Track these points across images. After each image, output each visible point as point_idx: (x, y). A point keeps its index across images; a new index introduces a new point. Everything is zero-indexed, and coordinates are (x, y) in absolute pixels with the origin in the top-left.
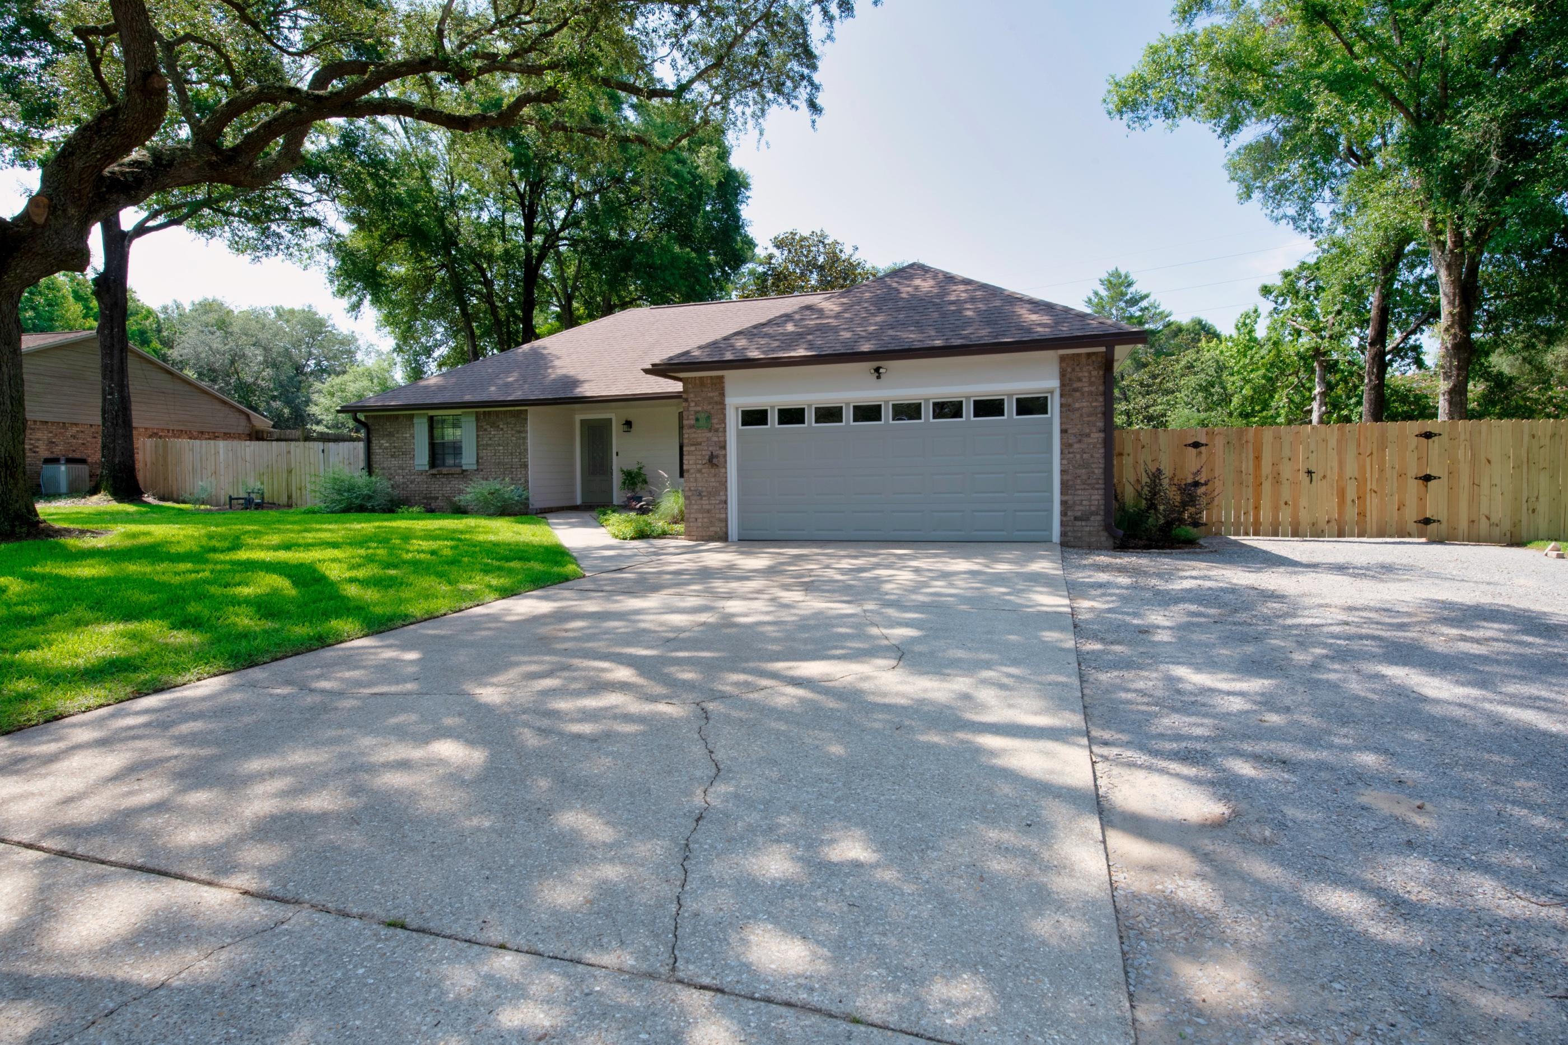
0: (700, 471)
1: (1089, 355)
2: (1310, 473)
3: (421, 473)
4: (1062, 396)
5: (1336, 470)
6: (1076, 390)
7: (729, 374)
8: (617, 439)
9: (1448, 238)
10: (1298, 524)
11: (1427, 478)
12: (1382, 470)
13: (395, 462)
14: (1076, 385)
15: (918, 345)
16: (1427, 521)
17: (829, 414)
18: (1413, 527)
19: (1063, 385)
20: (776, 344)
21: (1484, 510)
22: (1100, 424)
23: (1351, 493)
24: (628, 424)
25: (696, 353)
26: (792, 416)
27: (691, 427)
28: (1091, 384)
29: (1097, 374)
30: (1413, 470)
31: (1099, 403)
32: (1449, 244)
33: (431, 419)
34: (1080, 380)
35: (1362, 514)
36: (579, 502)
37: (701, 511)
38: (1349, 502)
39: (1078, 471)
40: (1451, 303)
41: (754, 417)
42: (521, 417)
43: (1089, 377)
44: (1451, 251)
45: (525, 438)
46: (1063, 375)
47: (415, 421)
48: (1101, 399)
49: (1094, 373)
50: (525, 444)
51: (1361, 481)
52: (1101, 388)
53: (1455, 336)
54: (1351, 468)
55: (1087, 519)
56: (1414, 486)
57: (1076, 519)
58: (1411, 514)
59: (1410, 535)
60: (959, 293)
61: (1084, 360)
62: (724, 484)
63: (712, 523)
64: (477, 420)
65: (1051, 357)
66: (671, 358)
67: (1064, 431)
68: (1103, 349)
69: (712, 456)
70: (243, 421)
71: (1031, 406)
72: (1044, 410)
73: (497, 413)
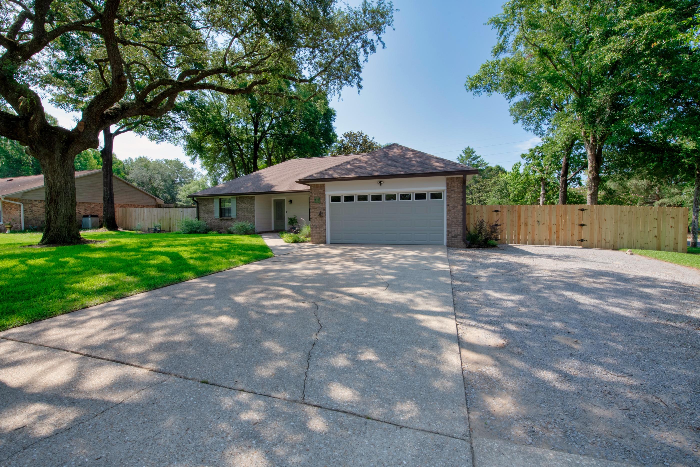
0: (316, 218)
1: (457, 178)
2: (538, 222)
3: (217, 219)
4: (447, 192)
5: (548, 221)
6: (452, 190)
7: (327, 183)
8: (287, 206)
9: (591, 139)
10: (534, 240)
11: (582, 225)
12: (565, 222)
13: (207, 215)
14: (452, 189)
15: (395, 173)
16: (582, 240)
17: (363, 198)
18: (577, 242)
19: (447, 189)
20: (344, 172)
21: (603, 237)
22: (461, 203)
23: (554, 229)
24: (291, 201)
25: (315, 176)
26: (349, 198)
27: (313, 202)
28: (458, 188)
29: (460, 185)
30: (577, 222)
31: (461, 195)
32: (591, 141)
33: (220, 199)
34: (454, 187)
35: (558, 237)
36: (273, 229)
37: (316, 233)
38: (553, 233)
39: (453, 220)
40: (592, 163)
41: (336, 199)
42: (252, 199)
43: (457, 186)
44: (592, 144)
45: (254, 206)
46: (448, 185)
47: (215, 200)
48: (461, 194)
49: (459, 184)
50: (254, 208)
51: (557, 225)
52: (462, 190)
53: (593, 174)
54: (554, 221)
55: (456, 237)
56: (577, 228)
57: (452, 237)
58: (576, 238)
59: (576, 245)
60: (410, 155)
61: (455, 180)
62: (325, 223)
63: (320, 237)
64: (237, 200)
65: (443, 179)
66: (306, 177)
67: (448, 205)
68: (462, 176)
69: (320, 213)
70: (154, 201)
71: (436, 196)
72: (441, 198)
73: (244, 197)
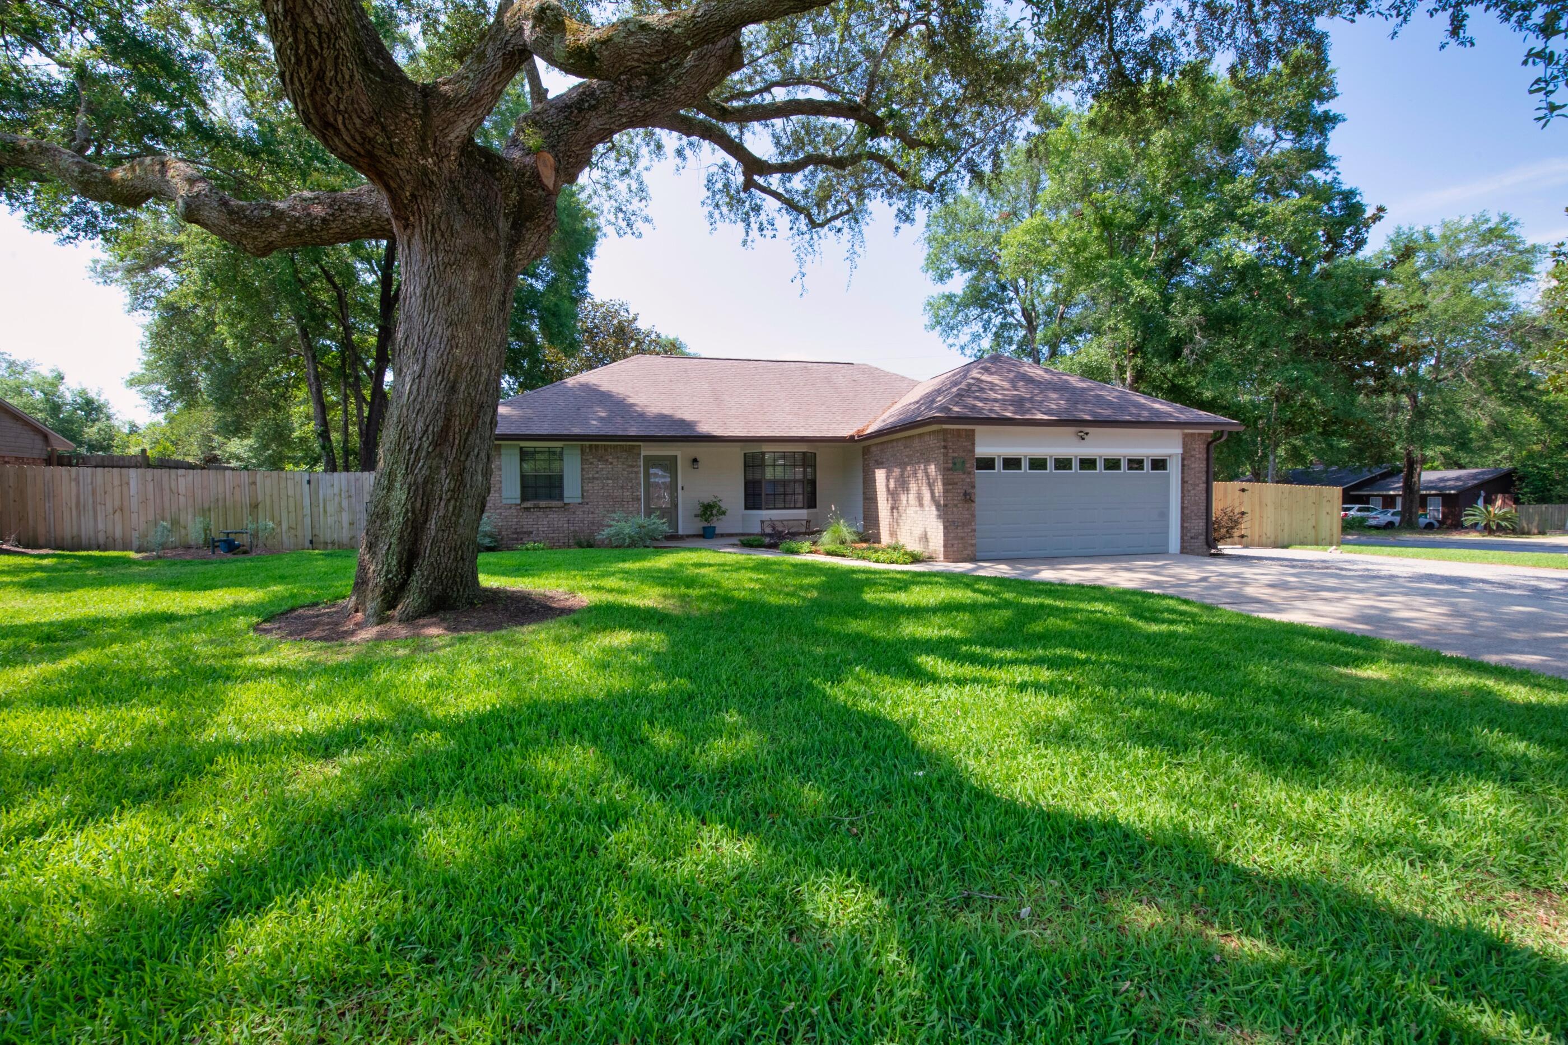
0: (956, 506)
1: (1199, 435)
3: (512, 508)
4: (1180, 459)
6: (1192, 456)
7: (978, 429)
8: (683, 475)
11: (1243, 513)
14: (1192, 453)
16: (1243, 536)
17: (1038, 464)
18: (1237, 539)
19: (1182, 452)
21: (1265, 530)
22: (1204, 479)
24: (696, 461)
26: (1012, 464)
27: (950, 469)
28: (1199, 453)
29: (1203, 447)
33: (522, 450)
34: (1195, 450)
37: (956, 538)
39: (1193, 508)
41: (986, 464)
42: (633, 452)
43: (1198, 449)
45: (637, 473)
46: (1185, 445)
47: (503, 451)
48: (1204, 463)
49: (1200, 446)
50: (637, 478)
52: (1205, 456)
55: (1197, 538)
62: (974, 516)
63: (965, 548)
64: (583, 453)
65: (1177, 434)
67: (1184, 482)
68: (1211, 432)
69: (965, 494)
70: (39, 442)
71: (1159, 464)
72: (1164, 468)
73: (606, 448)
